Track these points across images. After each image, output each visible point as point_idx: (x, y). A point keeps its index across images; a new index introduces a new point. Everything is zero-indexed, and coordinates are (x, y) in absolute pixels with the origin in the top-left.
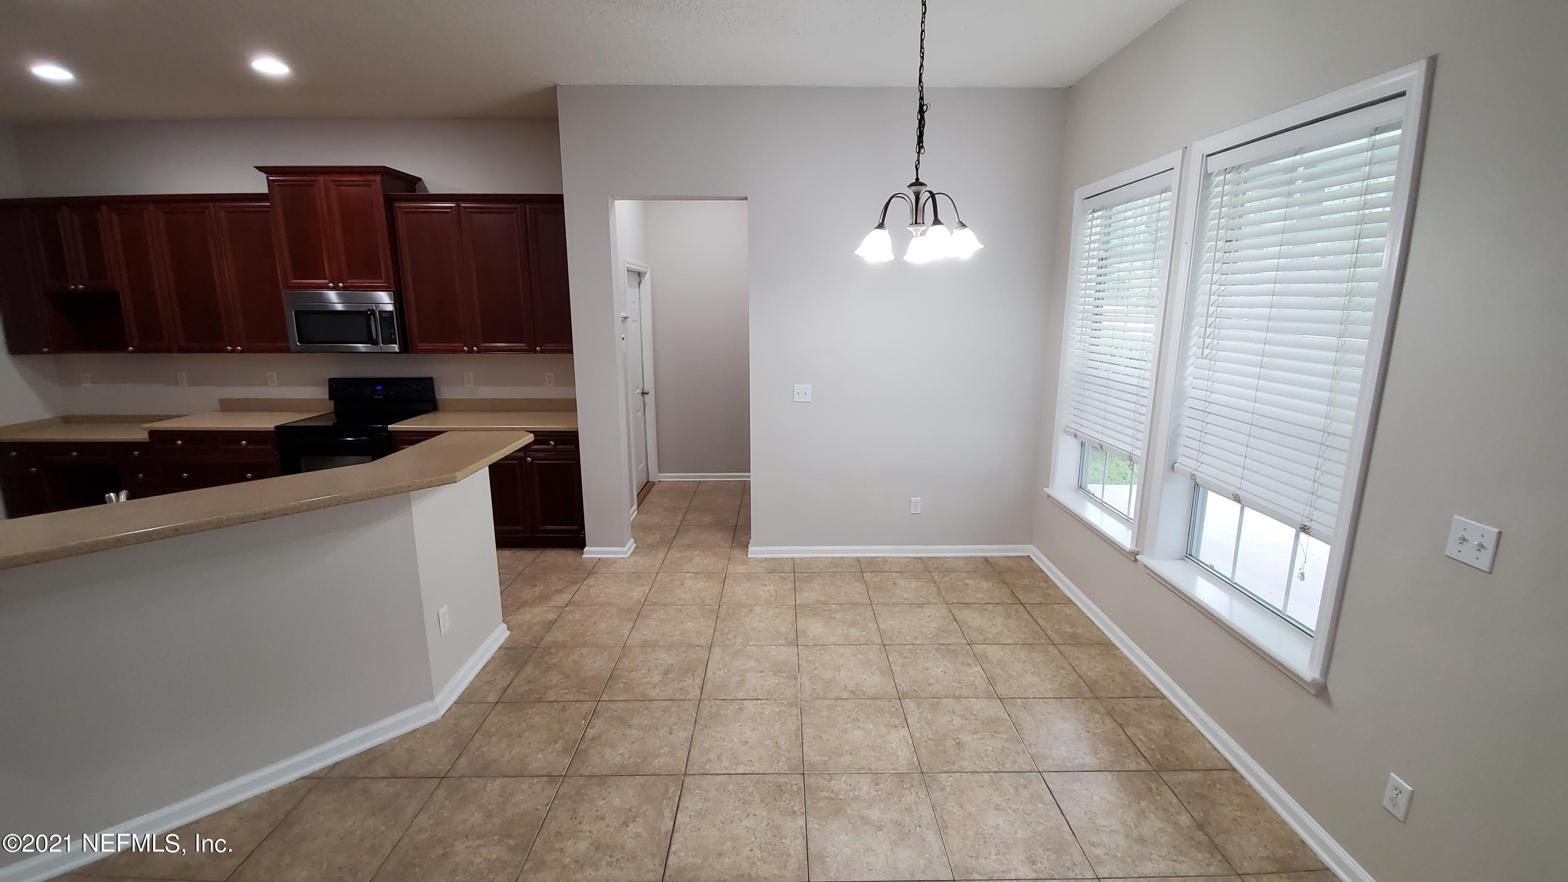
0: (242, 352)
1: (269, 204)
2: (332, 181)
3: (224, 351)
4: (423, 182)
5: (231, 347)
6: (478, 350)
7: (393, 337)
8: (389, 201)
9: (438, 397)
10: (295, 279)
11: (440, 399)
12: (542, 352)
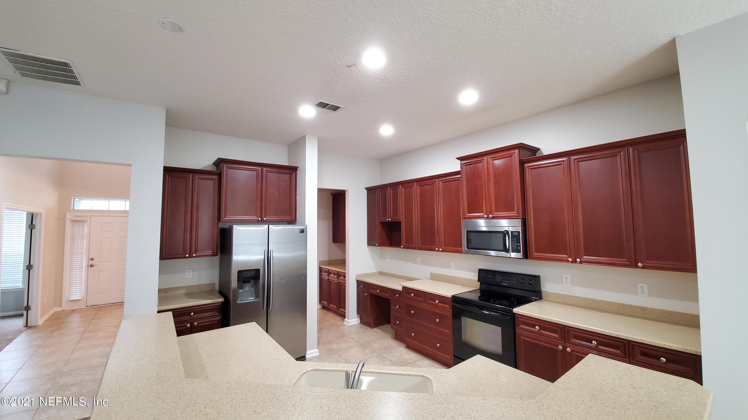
0: (442, 251)
1: (460, 176)
2: (491, 158)
3: (435, 250)
4: (541, 150)
5: (437, 248)
6: (581, 261)
7: (519, 248)
8: (522, 163)
9: (543, 289)
10: (468, 214)
11: (544, 291)
12: (643, 267)
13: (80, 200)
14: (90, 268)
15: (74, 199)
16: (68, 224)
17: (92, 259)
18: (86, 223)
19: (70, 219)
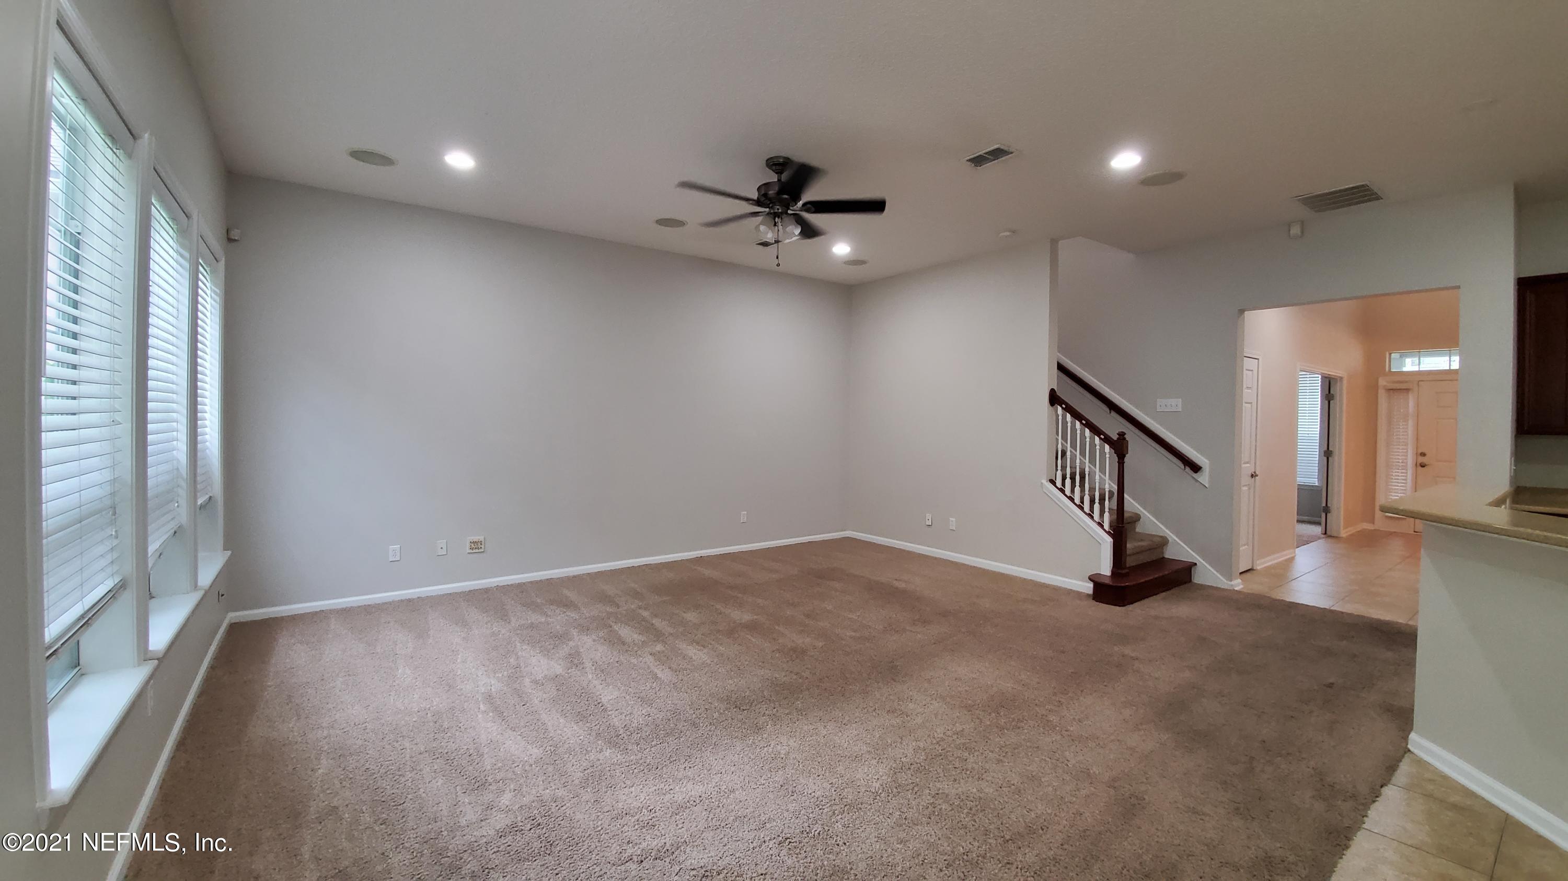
13: (1401, 356)
14: (1420, 468)
15: (1390, 354)
16: (1382, 395)
17: (1423, 454)
18: (1410, 393)
19: (1385, 386)
